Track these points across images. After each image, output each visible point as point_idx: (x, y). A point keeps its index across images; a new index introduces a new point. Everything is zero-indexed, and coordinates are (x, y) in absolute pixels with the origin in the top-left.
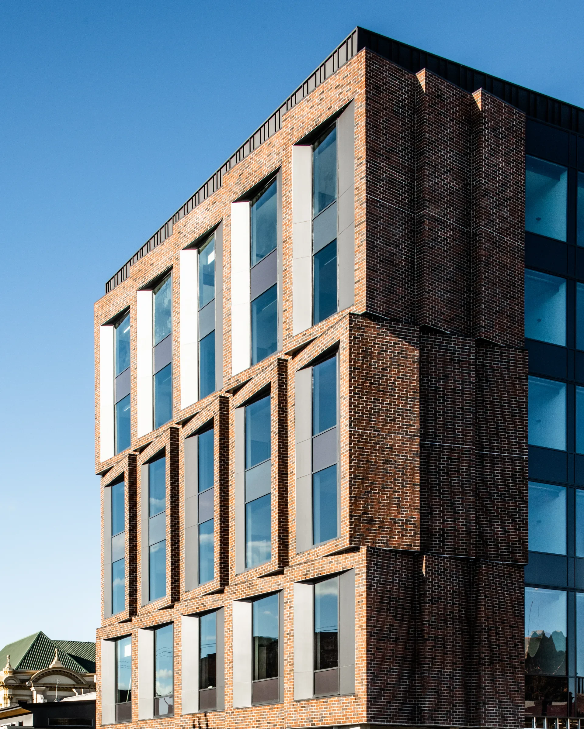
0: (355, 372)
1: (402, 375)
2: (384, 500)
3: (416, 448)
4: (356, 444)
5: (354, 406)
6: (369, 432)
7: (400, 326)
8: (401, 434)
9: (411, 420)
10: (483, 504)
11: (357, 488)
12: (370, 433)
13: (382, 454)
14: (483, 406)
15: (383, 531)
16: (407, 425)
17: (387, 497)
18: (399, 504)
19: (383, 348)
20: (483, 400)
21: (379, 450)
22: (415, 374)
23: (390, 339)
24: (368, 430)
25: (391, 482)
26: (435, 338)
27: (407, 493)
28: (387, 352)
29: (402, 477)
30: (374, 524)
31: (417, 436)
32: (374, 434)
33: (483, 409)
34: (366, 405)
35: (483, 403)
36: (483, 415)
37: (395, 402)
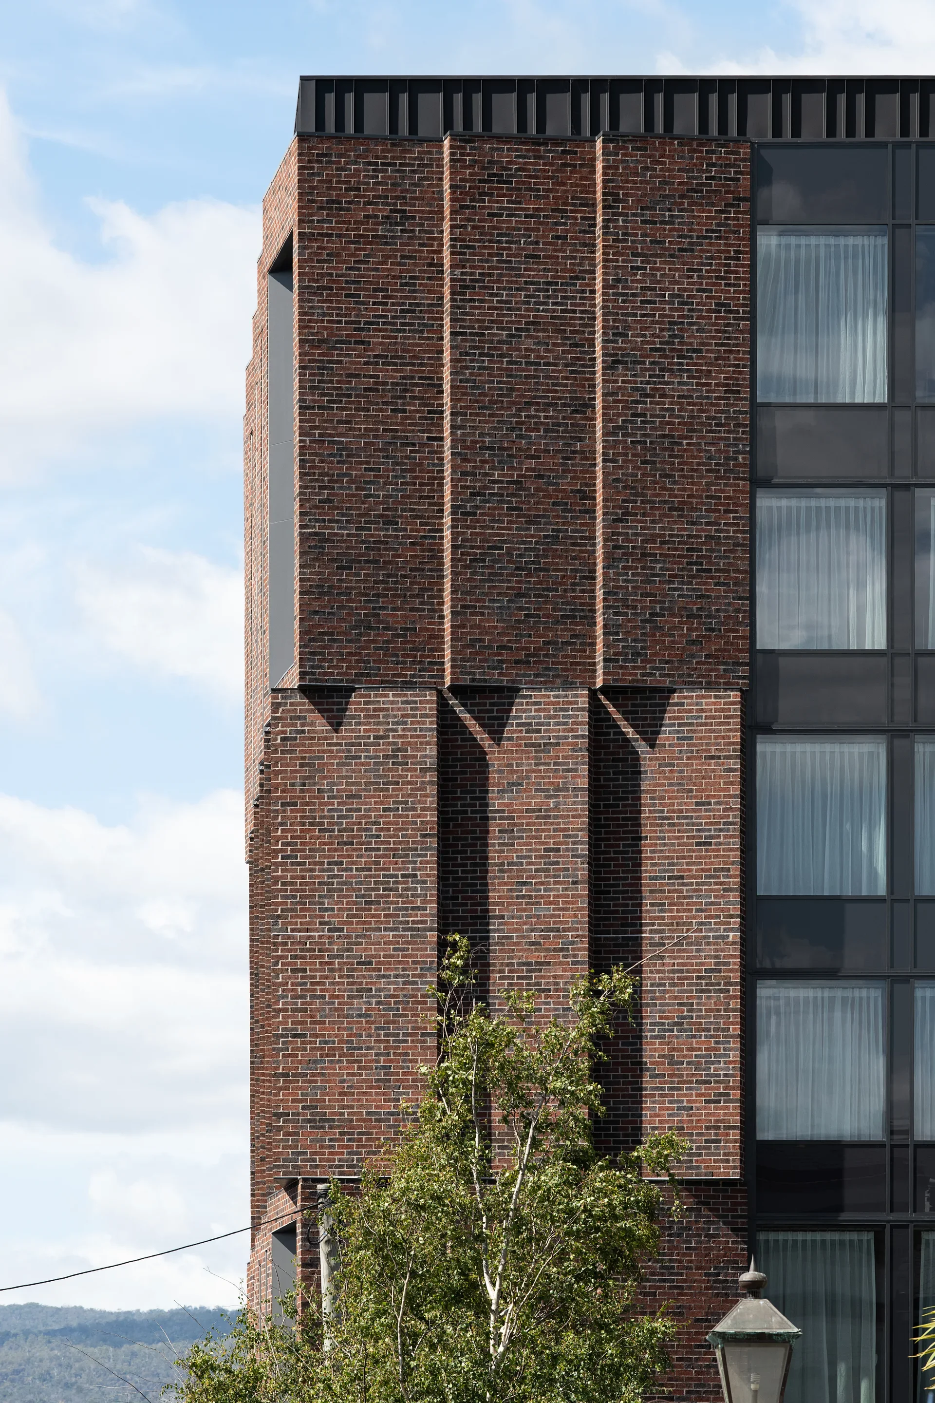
0: (284, 811)
1: (395, 803)
2: (353, 1075)
3: (428, 956)
4: (288, 964)
5: (283, 884)
6: (317, 934)
7: (391, 699)
8: (392, 929)
9: (418, 896)
10: (627, 1050)
11: (289, 1056)
12: (320, 937)
13: (348, 977)
14: (624, 832)
15: (349, 1140)
16: (406, 909)
17: (359, 1068)
18: (389, 1081)
19: (349, 751)
20: (624, 819)
21: (341, 970)
22: (427, 796)
23: (365, 731)
24: (317, 930)
25: (370, 1035)
26: (492, 704)
27: (407, 1054)
28: (360, 757)
29: (394, 1022)
30: (330, 1127)
31: (431, 930)
32: (329, 937)
33: (626, 839)
34: (311, 877)
35: (627, 826)
36: (627, 852)
37: (378, 863)
